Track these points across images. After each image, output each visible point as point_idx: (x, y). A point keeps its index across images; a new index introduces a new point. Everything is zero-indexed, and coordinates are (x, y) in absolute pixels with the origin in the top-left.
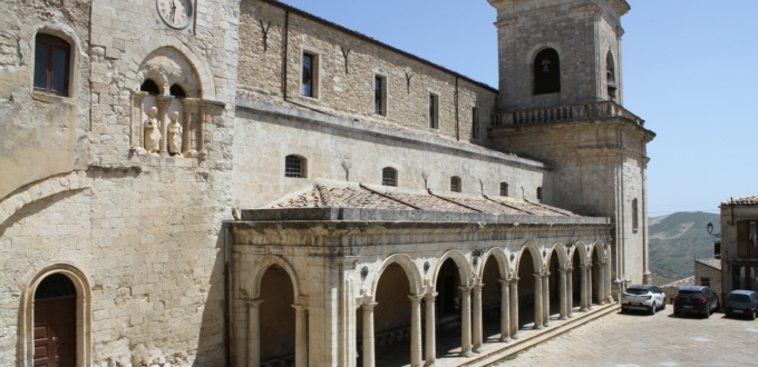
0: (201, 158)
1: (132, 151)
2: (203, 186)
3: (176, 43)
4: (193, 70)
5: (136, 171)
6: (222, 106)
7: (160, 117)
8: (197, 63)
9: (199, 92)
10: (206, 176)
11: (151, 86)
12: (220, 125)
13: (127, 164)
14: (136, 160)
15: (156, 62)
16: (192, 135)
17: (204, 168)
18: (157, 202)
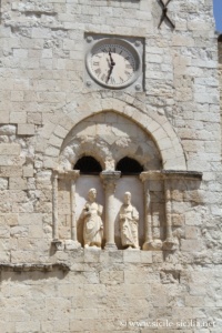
0: (167, 250)
1: (55, 245)
2: (174, 288)
3: (117, 106)
4: (148, 136)
5: (63, 270)
6: (198, 176)
7: (103, 201)
8: (151, 127)
9: (160, 163)
10: (177, 275)
11: (88, 165)
12: (195, 203)
13: (46, 260)
14: (60, 256)
15: (88, 133)
16: (153, 220)
17: (174, 262)
18: (94, 312)
